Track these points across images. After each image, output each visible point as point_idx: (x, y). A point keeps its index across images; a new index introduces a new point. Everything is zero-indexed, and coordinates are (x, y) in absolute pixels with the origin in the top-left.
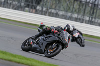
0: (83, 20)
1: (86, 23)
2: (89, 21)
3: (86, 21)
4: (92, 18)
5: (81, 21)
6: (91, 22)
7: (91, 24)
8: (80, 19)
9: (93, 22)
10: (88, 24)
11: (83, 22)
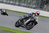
0: (15, 4)
1: (17, 6)
2: (18, 5)
3: (17, 4)
4: (20, 3)
5: (14, 5)
6: (19, 5)
7: (19, 6)
8: (14, 4)
9: (20, 5)
10: (18, 6)
11: (15, 5)
